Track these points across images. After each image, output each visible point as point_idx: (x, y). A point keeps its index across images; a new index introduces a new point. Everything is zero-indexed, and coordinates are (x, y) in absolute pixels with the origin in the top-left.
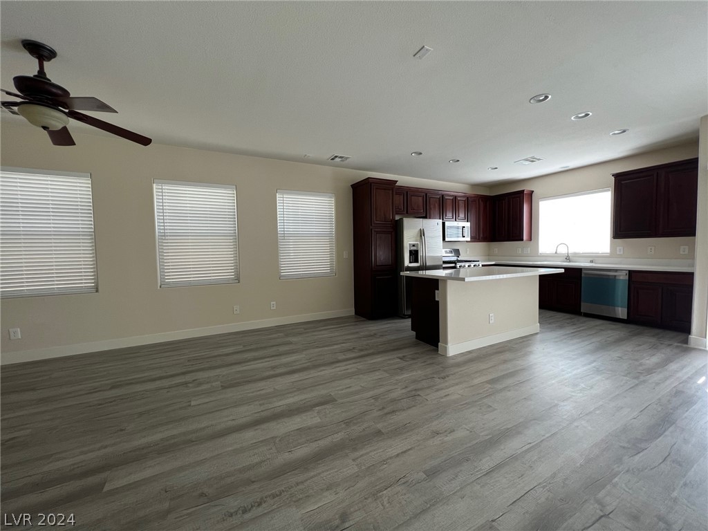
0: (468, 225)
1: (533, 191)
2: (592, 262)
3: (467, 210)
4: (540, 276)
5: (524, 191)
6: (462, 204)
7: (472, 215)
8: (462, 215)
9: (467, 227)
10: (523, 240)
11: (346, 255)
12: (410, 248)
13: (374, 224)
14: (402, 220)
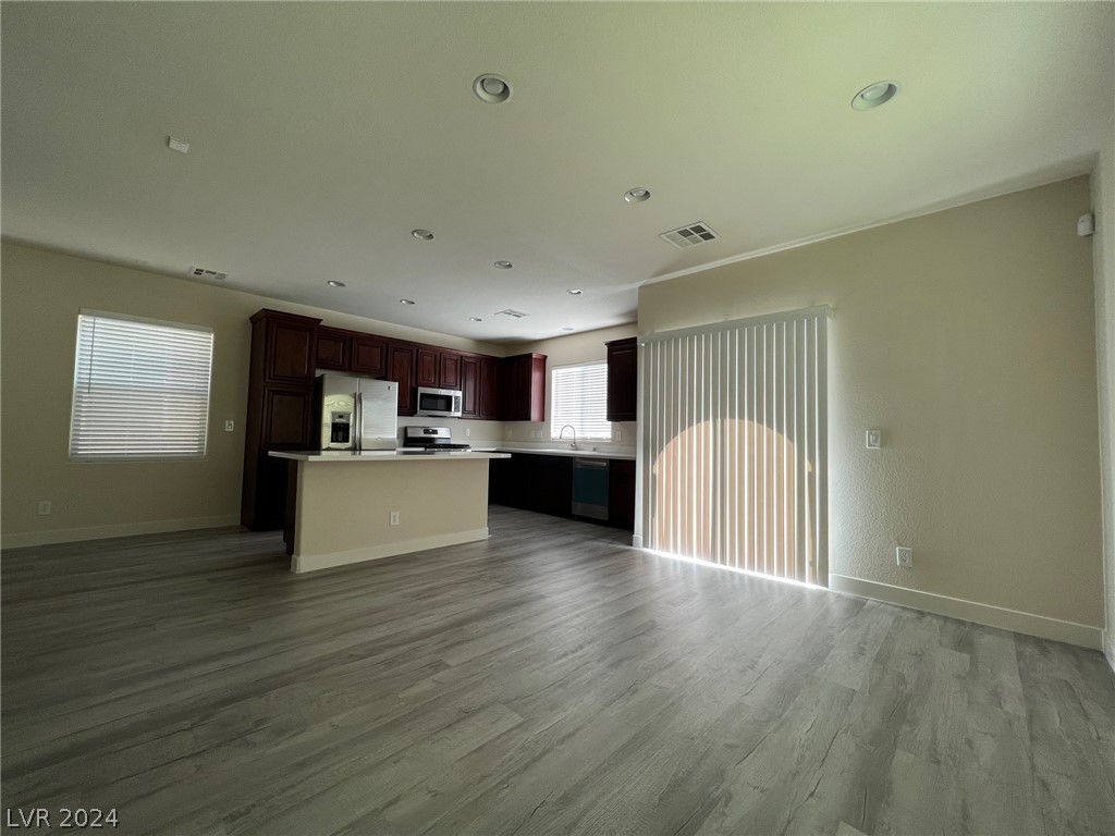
0: (457, 394)
1: (546, 357)
2: (595, 450)
3: (460, 373)
4: (491, 459)
5: (532, 355)
6: (451, 366)
7: (467, 382)
8: (451, 382)
9: (458, 397)
10: (529, 419)
11: (229, 426)
12: (333, 419)
13: (270, 378)
14: (322, 376)
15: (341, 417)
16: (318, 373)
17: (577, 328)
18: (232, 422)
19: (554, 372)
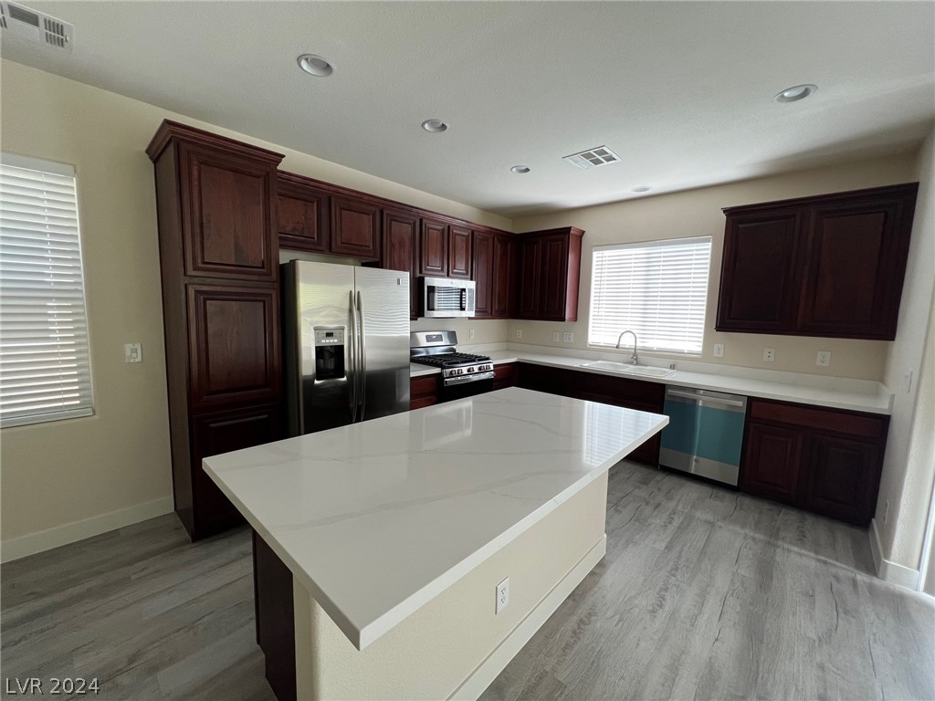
0: (470, 285)
1: (584, 232)
2: (673, 366)
3: (472, 256)
5: (569, 229)
6: (460, 243)
7: (481, 267)
8: (461, 267)
9: (471, 290)
10: (563, 320)
11: (133, 352)
12: (317, 339)
13: (196, 269)
14: (293, 264)
15: (329, 335)
16: (285, 257)
17: (656, 186)
18: (138, 347)
19: (595, 254)
